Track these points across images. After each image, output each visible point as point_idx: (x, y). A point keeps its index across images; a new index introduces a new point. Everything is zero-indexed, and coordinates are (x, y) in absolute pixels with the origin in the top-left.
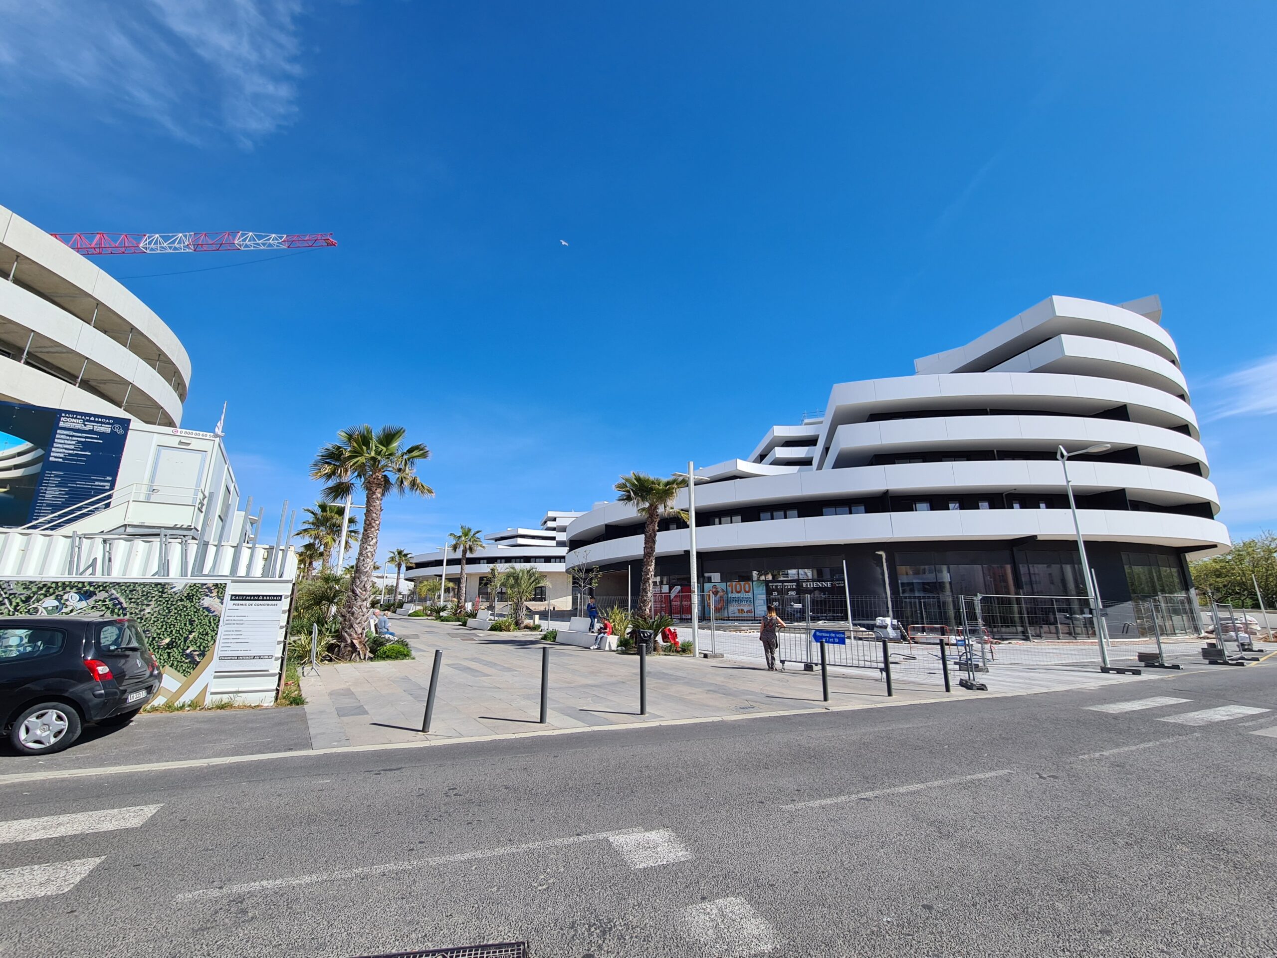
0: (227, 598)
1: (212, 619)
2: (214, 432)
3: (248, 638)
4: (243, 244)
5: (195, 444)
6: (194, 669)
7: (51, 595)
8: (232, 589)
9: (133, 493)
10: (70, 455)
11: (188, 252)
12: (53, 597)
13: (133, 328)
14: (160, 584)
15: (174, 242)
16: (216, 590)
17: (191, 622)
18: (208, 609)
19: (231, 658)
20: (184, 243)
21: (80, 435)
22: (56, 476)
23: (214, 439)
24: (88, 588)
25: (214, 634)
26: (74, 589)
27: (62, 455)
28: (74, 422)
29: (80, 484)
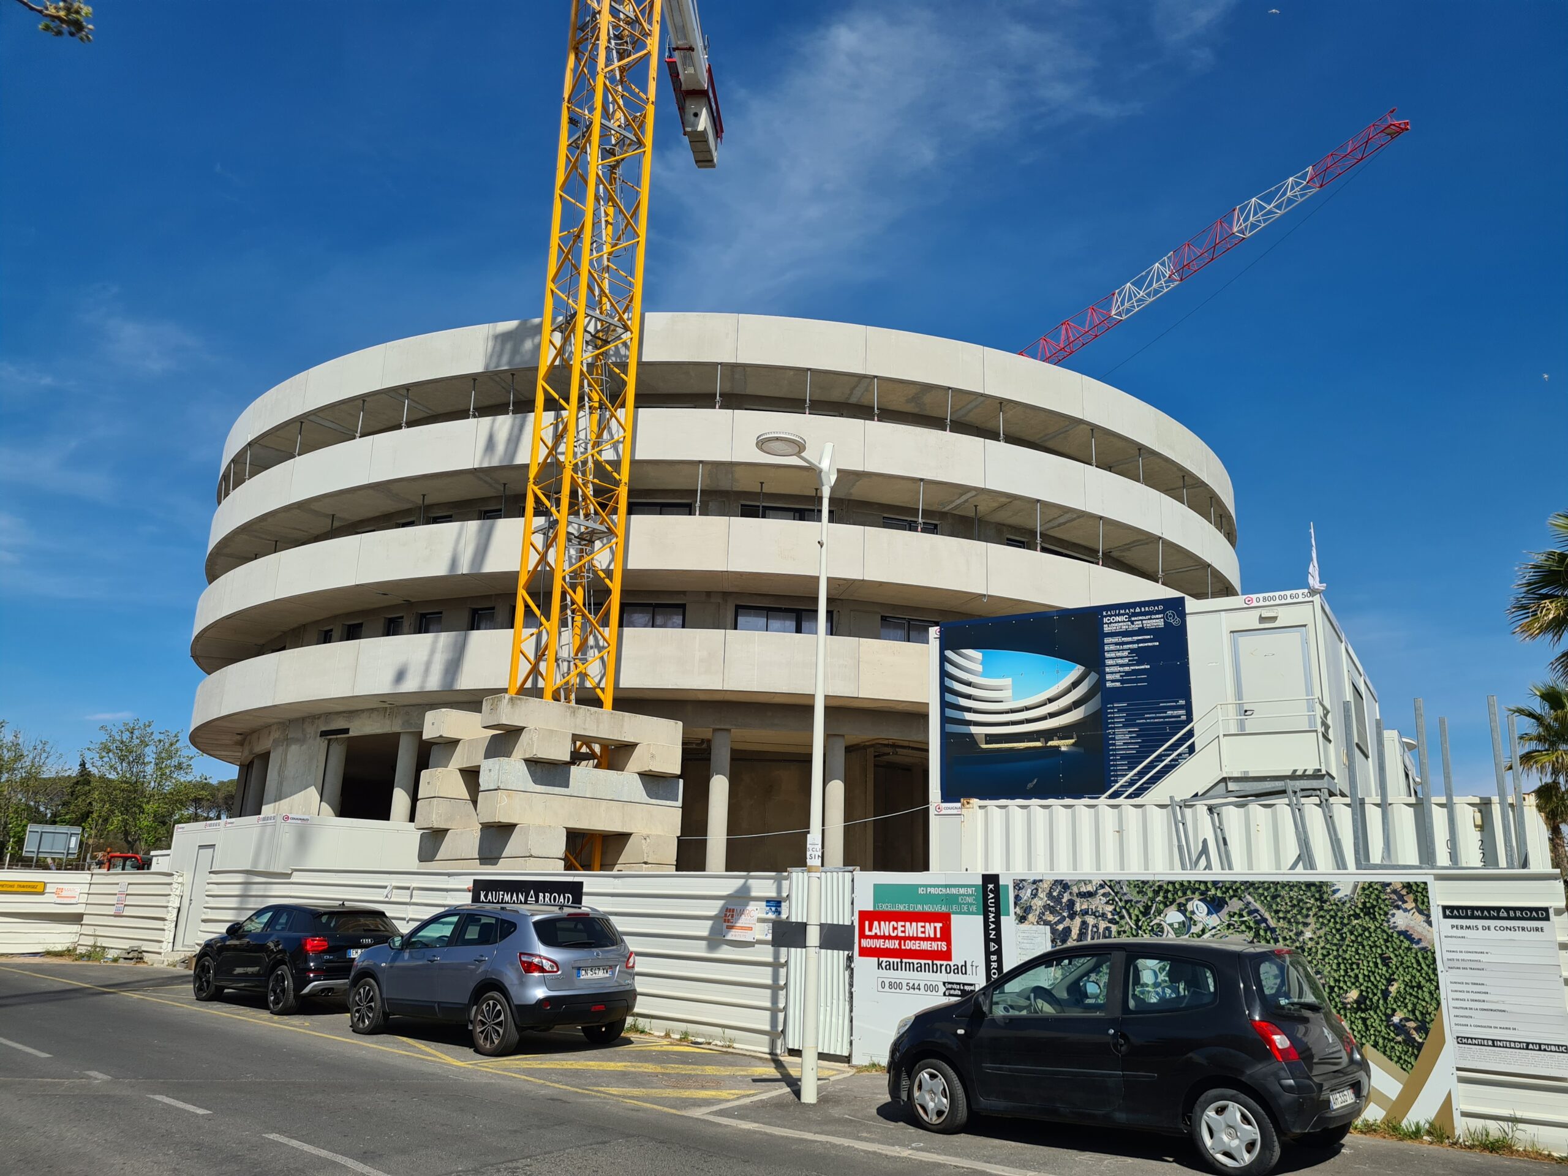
0: (1436, 913)
1: (1419, 955)
2: (1307, 586)
3: (1503, 1002)
4: (1246, 227)
5: (1285, 616)
6: (1416, 1057)
7: (1172, 903)
8: (1441, 895)
9: (1220, 722)
10: (1127, 673)
11: (1173, 288)
12: (1174, 907)
13: (1141, 449)
14: (1313, 884)
15: (1150, 284)
16: (1411, 896)
17: (1386, 961)
18: (1406, 934)
19: (1481, 1042)
20: (1164, 276)
21: (1130, 639)
22: (1120, 710)
23: (1311, 599)
24: (1213, 892)
25: (1433, 988)
26: (1197, 894)
27: (1118, 676)
28: (1119, 622)
29: (1150, 718)
